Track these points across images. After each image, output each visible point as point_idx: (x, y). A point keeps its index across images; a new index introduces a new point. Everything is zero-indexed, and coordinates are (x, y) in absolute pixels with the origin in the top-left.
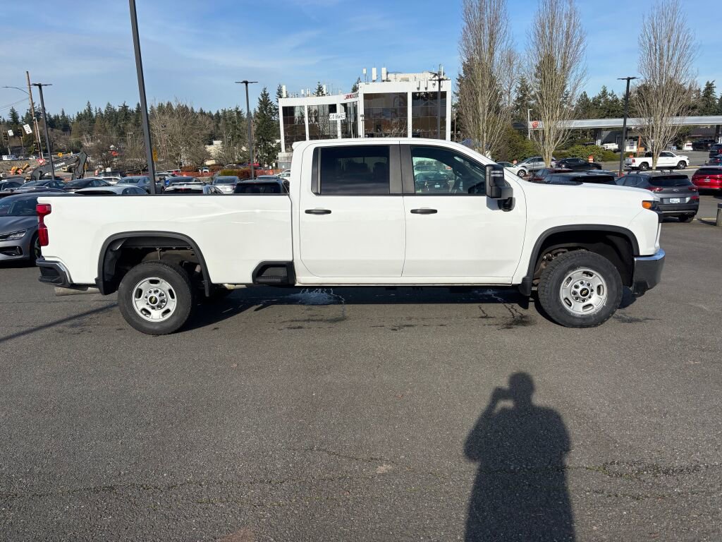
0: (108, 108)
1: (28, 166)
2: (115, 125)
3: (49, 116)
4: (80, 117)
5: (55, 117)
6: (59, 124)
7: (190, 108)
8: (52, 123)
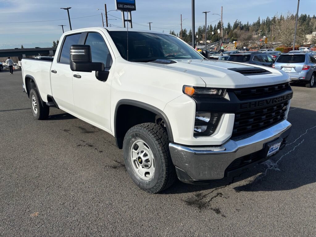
0: (267, 19)
1: (227, 46)
2: (268, 27)
3: (242, 25)
4: (254, 25)
5: (244, 25)
6: (246, 28)
7: (307, 16)
8: (242, 28)
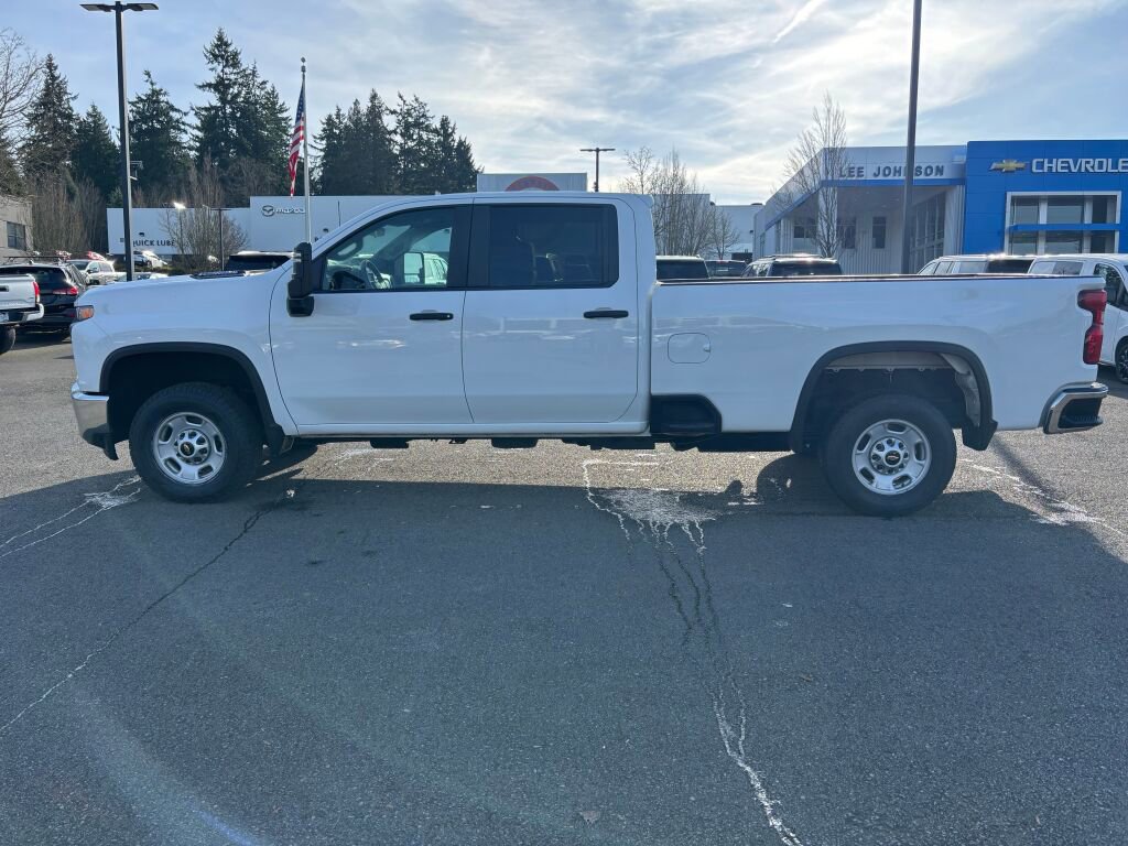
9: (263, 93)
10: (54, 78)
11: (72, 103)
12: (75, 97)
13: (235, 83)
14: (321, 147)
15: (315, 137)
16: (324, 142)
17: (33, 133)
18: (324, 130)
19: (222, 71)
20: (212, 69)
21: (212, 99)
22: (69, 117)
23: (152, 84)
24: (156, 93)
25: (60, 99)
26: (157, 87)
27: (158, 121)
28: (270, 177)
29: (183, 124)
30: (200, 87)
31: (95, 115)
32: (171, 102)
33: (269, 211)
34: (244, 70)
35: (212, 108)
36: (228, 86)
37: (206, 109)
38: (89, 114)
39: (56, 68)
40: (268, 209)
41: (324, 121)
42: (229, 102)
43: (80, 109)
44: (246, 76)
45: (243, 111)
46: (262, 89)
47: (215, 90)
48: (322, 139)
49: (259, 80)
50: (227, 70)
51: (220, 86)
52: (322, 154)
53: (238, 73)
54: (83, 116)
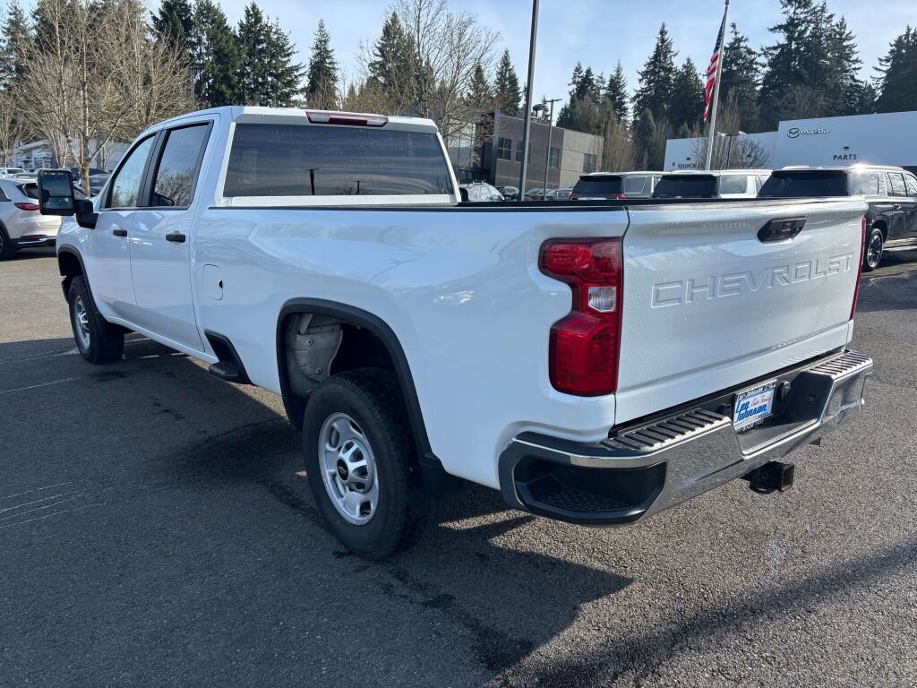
9: (828, 26)
10: (663, 41)
11: (673, 59)
12: (676, 54)
13: (803, 22)
14: (885, 68)
15: (880, 60)
16: (889, 64)
17: (643, 86)
18: (892, 52)
19: (794, 13)
20: (785, 13)
21: (781, 38)
22: (670, 70)
23: (736, 33)
24: (738, 40)
25: (665, 57)
26: (739, 36)
27: (737, 64)
28: (821, 102)
29: (756, 63)
30: (771, 30)
31: (689, 67)
32: (749, 47)
33: (794, 133)
34: (814, 8)
35: (780, 46)
36: (798, 25)
37: (775, 48)
38: (684, 67)
39: (666, 33)
40: (794, 131)
41: (893, 43)
42: (795, 39)
43: (678, 63)
44: (816, 13)
45: (807, 44)
46: (828, 22)
47: (785, 30)
48: (887, 61)
49: (827, 15)
50: (798, 11)
51: (790, 27)
52: (884, 75)
53: (807, 12)
54: (680, 68)
